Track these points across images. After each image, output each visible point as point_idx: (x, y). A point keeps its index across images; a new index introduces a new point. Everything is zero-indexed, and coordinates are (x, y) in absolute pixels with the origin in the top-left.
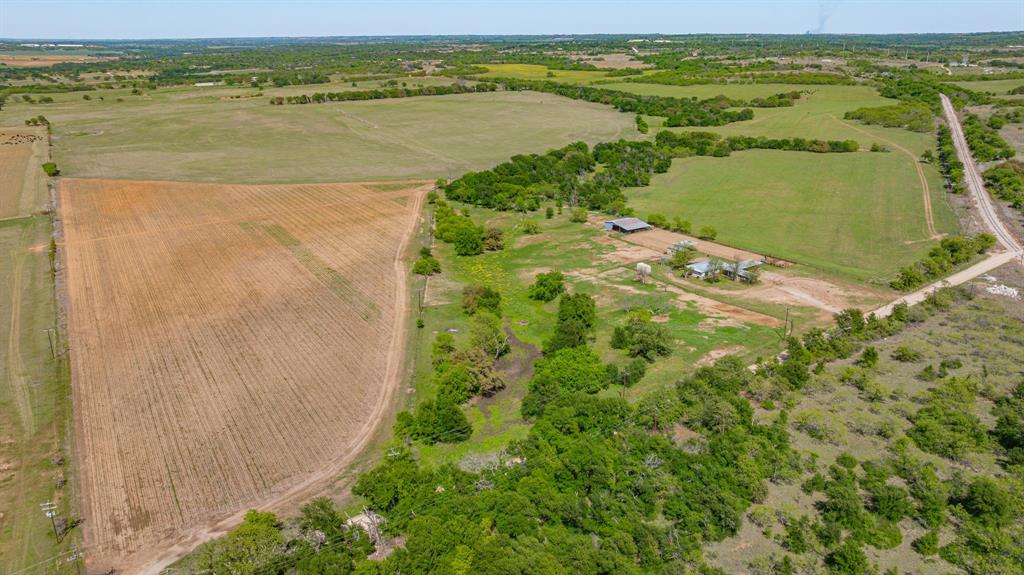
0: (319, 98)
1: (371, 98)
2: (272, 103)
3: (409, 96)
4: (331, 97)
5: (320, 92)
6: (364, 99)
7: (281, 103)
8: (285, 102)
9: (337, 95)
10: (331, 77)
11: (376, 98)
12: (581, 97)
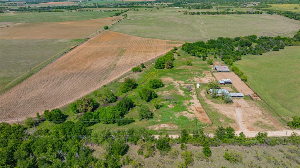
0: (198, 13)
1: (215, 14)
2: (184, 14)
3: (228, 14)
4: (202, 13)
5: (199, 11)
6: (212, 14)
7: (187, 14)
8: (188, 13)
9: (204, 12)
10: (213, 7)
11: (217, 14)
12: (293, 18)
